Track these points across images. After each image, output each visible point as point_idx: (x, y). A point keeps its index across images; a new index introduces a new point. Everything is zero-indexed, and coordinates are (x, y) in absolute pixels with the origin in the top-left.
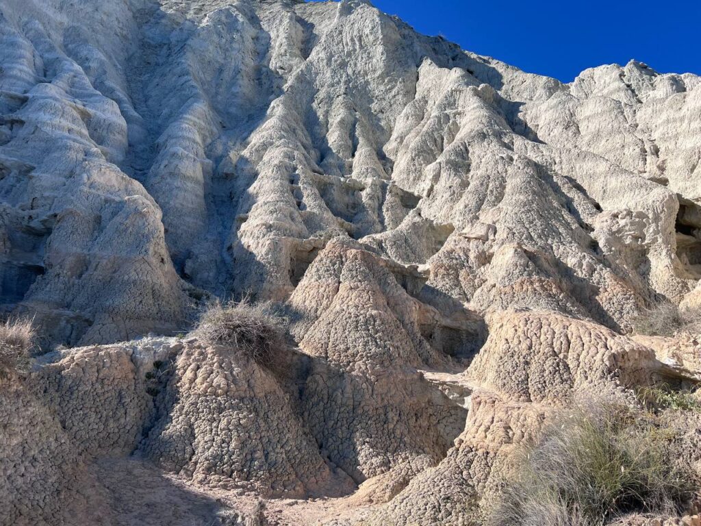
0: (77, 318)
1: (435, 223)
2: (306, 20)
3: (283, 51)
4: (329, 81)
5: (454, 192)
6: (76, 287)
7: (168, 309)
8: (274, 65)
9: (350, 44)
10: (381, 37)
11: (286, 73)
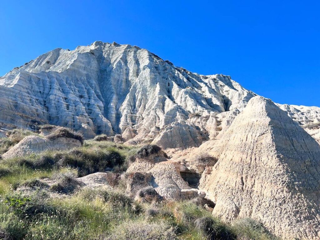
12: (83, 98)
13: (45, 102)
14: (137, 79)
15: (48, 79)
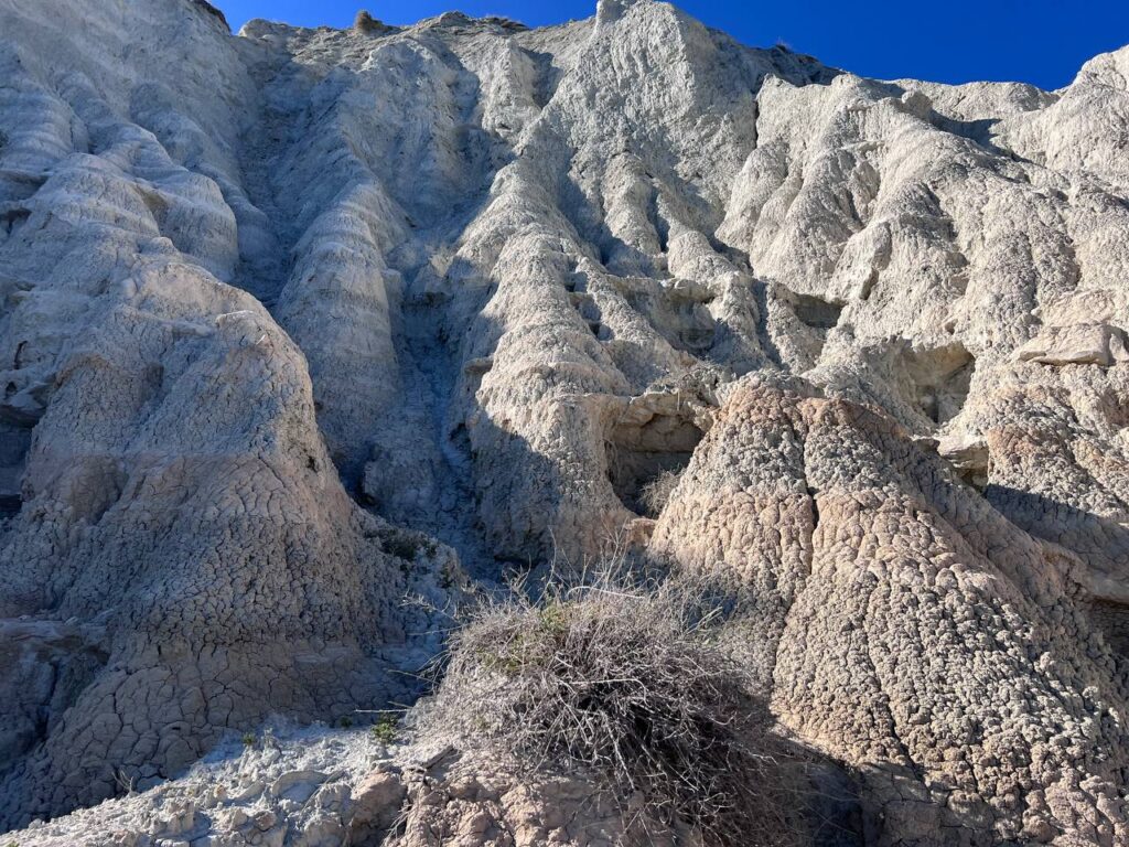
0: (68, 642)
1: (915, 344)
2: (536, 50)
3: (503, 98)
4: (595, 132)
5: (938, 279)
6: (84, 547)
7: (330, 597)
8: (489, 123)
9: (625, 66)
10: (682, 47)
11: (512, 135)
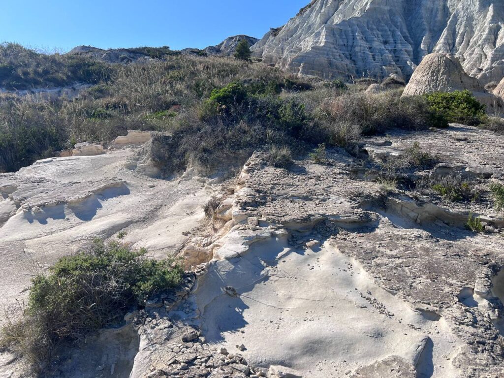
12: (388, 44)
13: (350, 55)
14: (460, 4)
15: (350, 29)
